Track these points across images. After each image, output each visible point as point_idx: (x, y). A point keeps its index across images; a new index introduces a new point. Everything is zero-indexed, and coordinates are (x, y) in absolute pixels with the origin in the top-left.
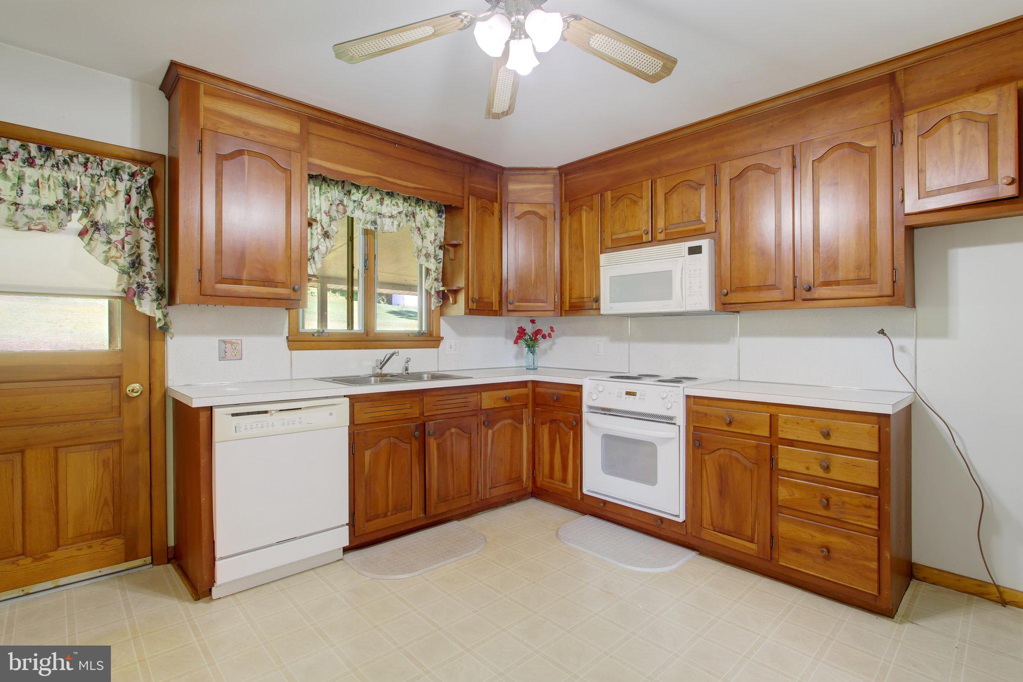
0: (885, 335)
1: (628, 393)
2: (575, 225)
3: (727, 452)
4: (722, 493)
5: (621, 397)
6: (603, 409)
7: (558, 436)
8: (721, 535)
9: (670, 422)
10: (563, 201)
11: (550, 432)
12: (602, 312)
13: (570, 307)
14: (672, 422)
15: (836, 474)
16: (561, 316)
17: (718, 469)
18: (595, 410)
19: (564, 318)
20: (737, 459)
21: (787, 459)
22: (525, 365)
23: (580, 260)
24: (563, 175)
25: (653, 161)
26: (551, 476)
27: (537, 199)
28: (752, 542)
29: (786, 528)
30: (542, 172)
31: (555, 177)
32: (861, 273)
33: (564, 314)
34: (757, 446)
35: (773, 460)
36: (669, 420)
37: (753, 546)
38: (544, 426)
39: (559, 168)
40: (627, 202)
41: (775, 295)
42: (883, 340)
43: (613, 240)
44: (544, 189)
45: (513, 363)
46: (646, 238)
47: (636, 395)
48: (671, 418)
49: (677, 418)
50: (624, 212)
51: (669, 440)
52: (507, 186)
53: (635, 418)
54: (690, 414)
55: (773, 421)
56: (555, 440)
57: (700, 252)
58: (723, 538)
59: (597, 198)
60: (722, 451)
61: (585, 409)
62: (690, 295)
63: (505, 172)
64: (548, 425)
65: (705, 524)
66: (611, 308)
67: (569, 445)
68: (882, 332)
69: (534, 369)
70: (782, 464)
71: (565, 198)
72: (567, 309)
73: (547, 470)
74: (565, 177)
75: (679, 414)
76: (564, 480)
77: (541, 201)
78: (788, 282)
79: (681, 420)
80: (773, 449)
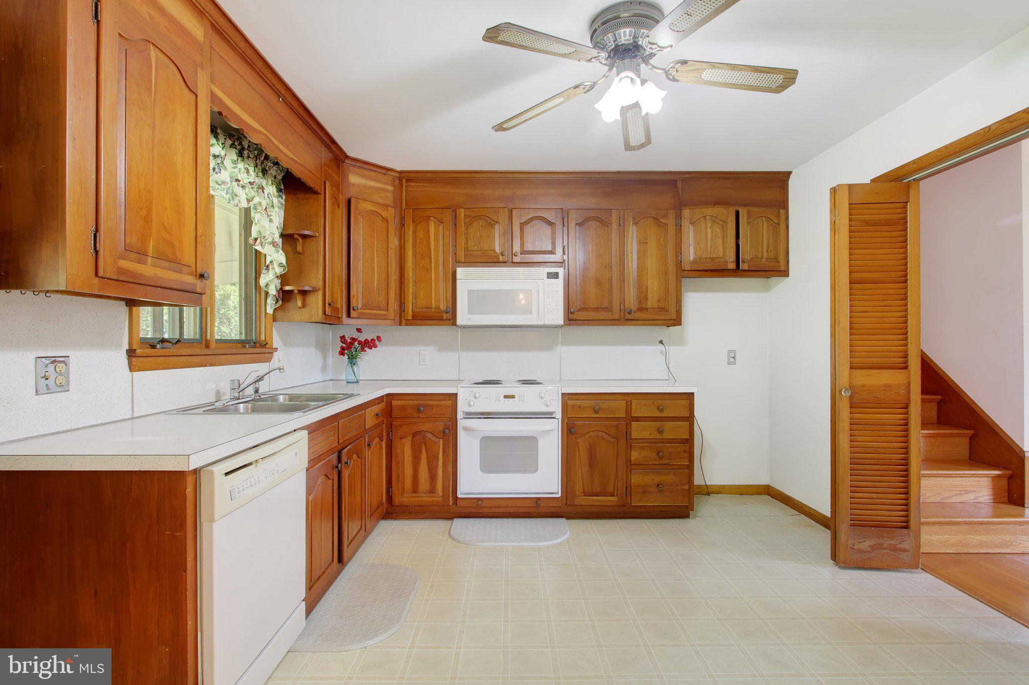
0: (663, 344)
1: (506, 397)
2: (421, 234)
3: (596, 433)
4: (592, 465)
5: (499, 401)
6: (482, 414)
7: (424, 447)
8: (591, 498)
9: (550, 416)
10: (404, 207)
11: (413, 445)
12: (459, 322)
13: (413, 316)
14: (553, 416)
15: (666, 435)
16: (400, 325)
17: (588, 448)
18: (469, 415)
19: (403, 327)
20: (603, 437)
21: (638, 431)
22: (345, 379)
23: (427, 270)
24: (404, 181)
25: (508, 192)
26: (415, 489)
27: (377, 198)
28: (613, 495)
29: (636, 479)
30: (384, 171)
31: (394, 180)
32: (660, 304)
33: (404, 322)
34: (617, 426)
35: (628, 433)
36: (549, 416)
37: (614, 499)
38: (404, 441)
39: (401, 172)
40: (482, 222)
41: (609, 315)
42: (661, 347)
43: (465, 256)
44: (385, 190)
45: (319, 377)
46: (503, 258)
47: (514, 398)
48: (551, 413)
49: (556, 413)
50: (479, 231)
51: (549, 431)
52: (347, 177)
53: (514, 418)
54: (565, 407)
55: (628, 406)
56: (420, 452)
57: (557, 278)
58: (592, 499)
59: (448, 214)
60: (591, 433)
61: (460, 415)
62: (548, 312)
63: (346, 161)
64: (410, 438)
65: (577, 493)
66: (469, 319)
67: (438, 454)
68: (661, 342)
69: (357, 382)
70: (635, 435)
71: (407, 204)
72: (410, 318)
73: (408, 485)
74: (406, 182)
75: (557, 408)
76: (432, 491)
77: (382, 201)
78: (616, 307)
79: (559, 415)
80: (628, 425)
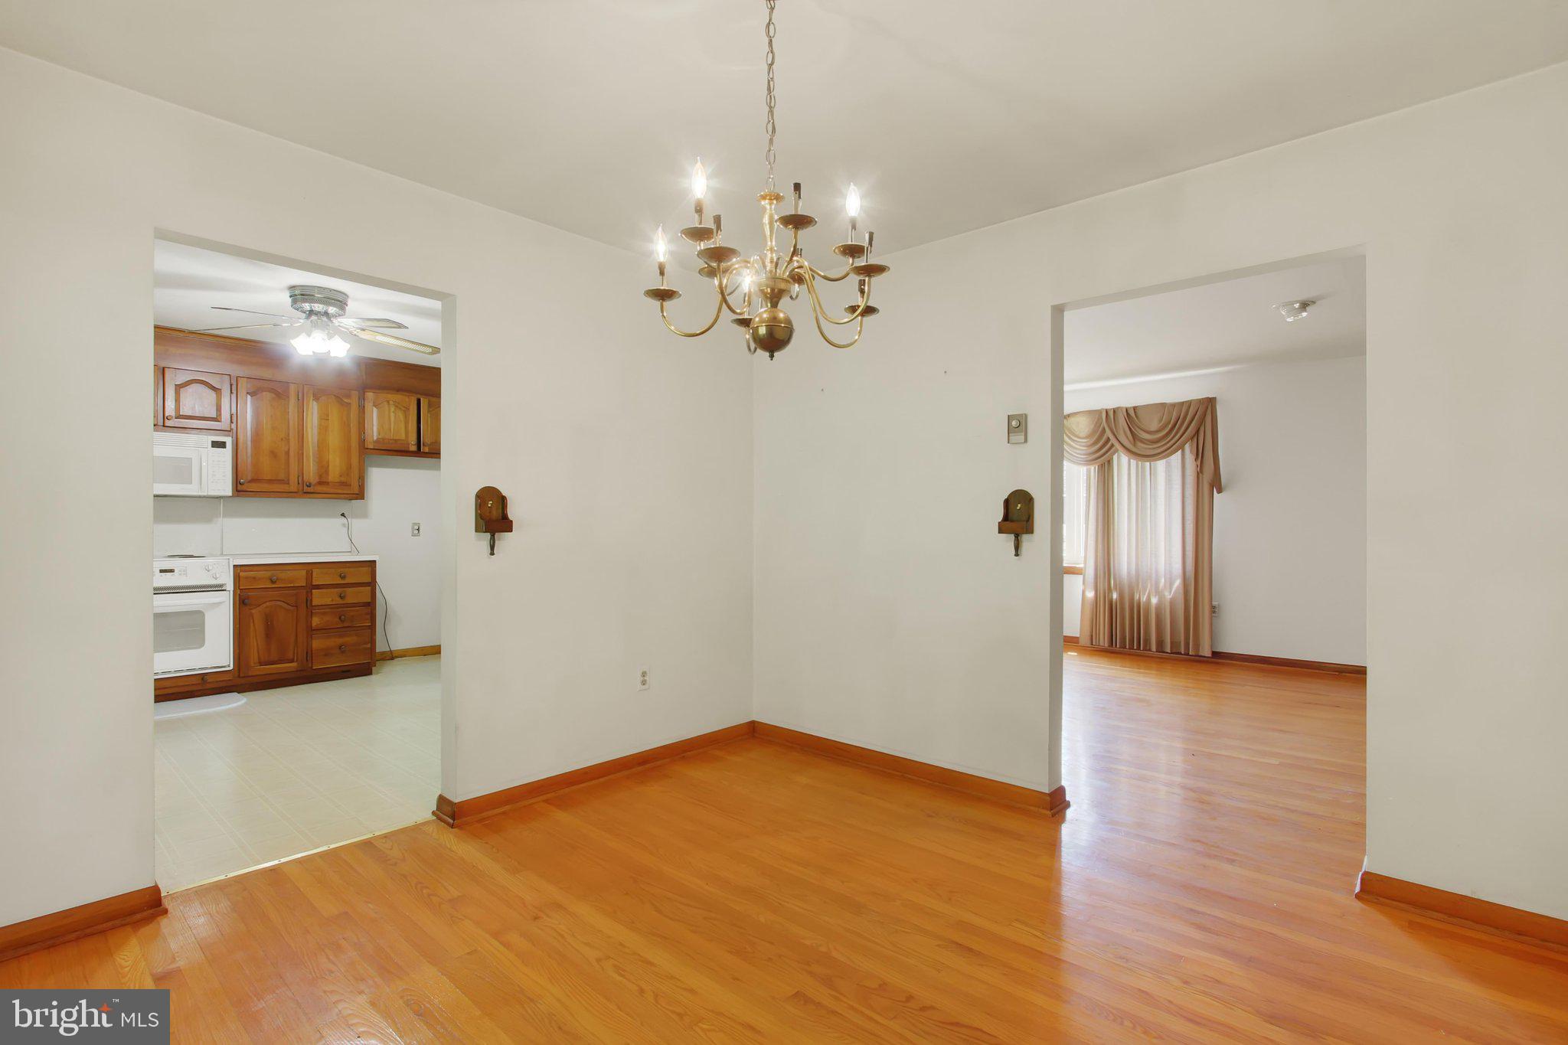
0: (345, 517)
1: (163, 571)
3: (273, 603)
4: (268, 634)
5: (155, 575)
8: (267, 666)
9: (221, 589)
14: (223, 589)
15: (350, 600)
17: (265, 617)
20: (281, 606)
21: (319, 598)
28: (292, 662)
29: (317, 644)
32: (342, 479)
34: (297, 594)
35: (308, 601)
36: (219, 588)
37: (294, 664)
41: (286, 488)
42: (343, 520)
47: (173, 572)
48: (221, 586)
49: (227, 585)
51: (220, 603)
54: (237, 579)
55: (309, 575)
57: (224, 447)
58: (269, 668)
60: (268, 603)
62: (214, 482)
65: (252, 663)
68: (343, 515)
70: (316, 602)
75: (228, 580)
78: (293, 479)
79: (230, 586)
80: (309, 594)
